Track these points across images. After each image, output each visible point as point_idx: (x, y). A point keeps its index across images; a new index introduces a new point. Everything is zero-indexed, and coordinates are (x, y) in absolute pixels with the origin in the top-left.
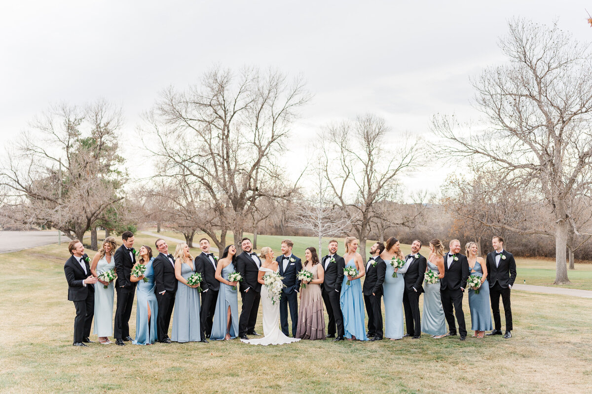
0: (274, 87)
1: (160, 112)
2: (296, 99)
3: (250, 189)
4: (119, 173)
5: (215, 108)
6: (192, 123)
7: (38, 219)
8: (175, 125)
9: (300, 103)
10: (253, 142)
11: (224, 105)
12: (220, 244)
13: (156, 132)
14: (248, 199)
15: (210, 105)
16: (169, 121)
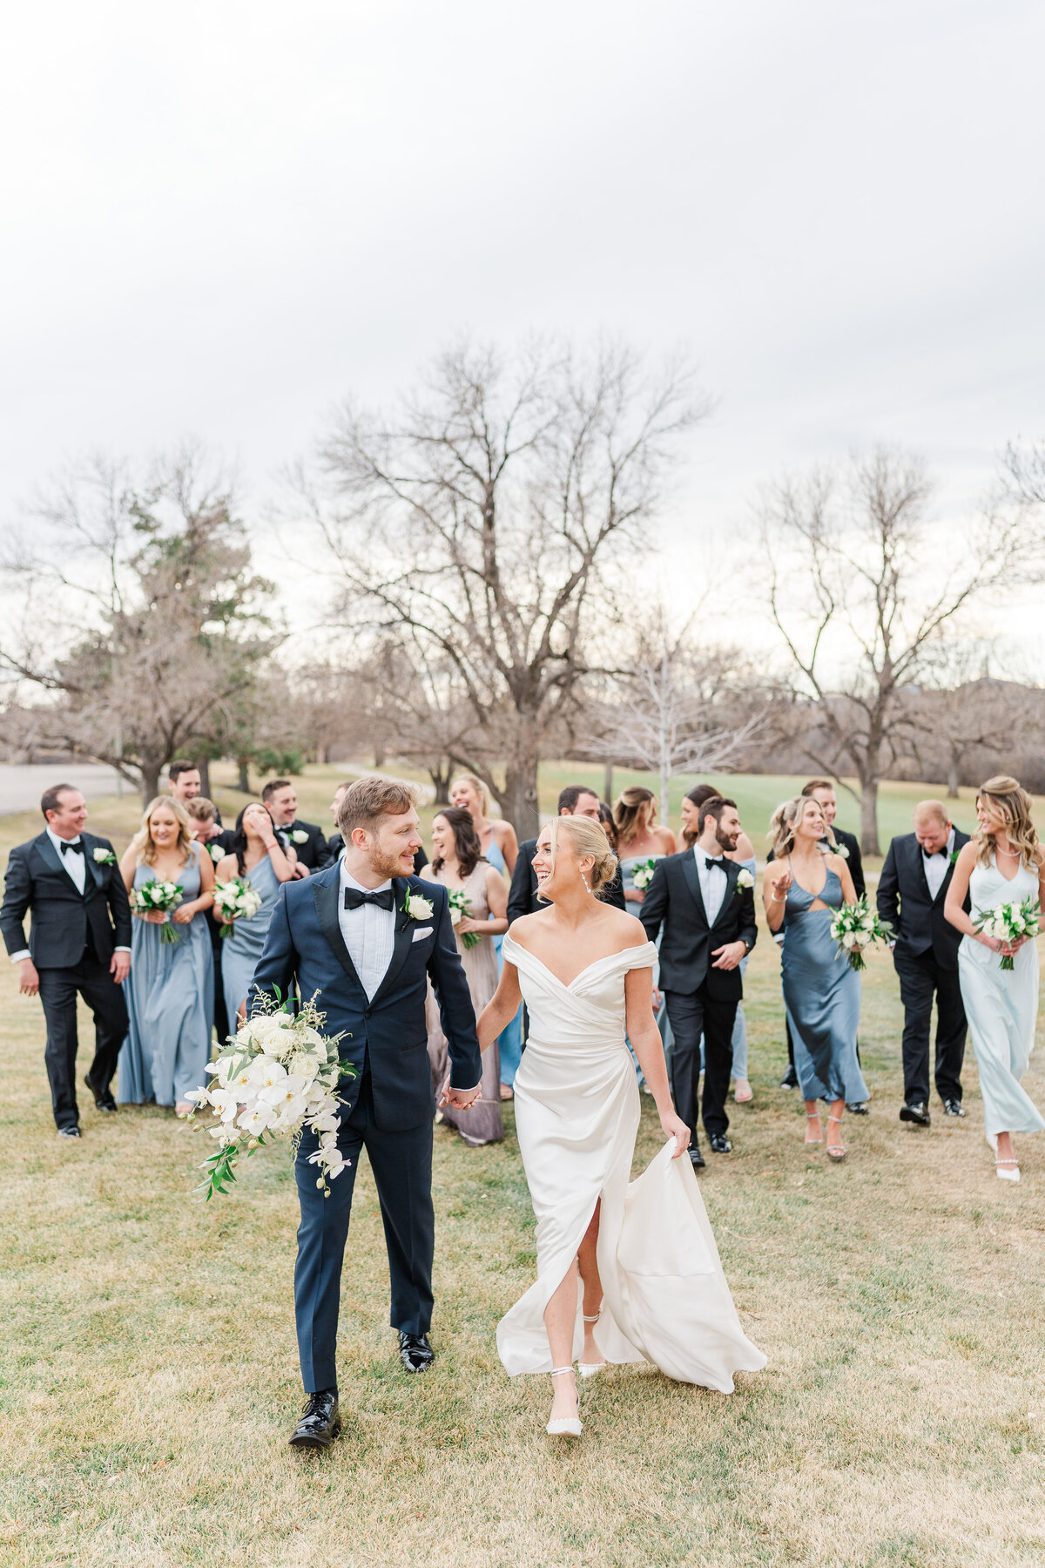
0: (612, 381)
1: (325, 463)
2: (673, 412)
3: (550, 654)
4: (264, 620)
5: (462, 447)
6: (405, 489)
7: (46, 736)
8: (360, 497)
9: (684, 421)
10: (562, 530)
11: (485, 437)
12: (504, 795)
13: (312, 514)
14: (555, 681)
15: (445, 440)
16: (347, 486)
